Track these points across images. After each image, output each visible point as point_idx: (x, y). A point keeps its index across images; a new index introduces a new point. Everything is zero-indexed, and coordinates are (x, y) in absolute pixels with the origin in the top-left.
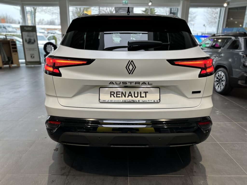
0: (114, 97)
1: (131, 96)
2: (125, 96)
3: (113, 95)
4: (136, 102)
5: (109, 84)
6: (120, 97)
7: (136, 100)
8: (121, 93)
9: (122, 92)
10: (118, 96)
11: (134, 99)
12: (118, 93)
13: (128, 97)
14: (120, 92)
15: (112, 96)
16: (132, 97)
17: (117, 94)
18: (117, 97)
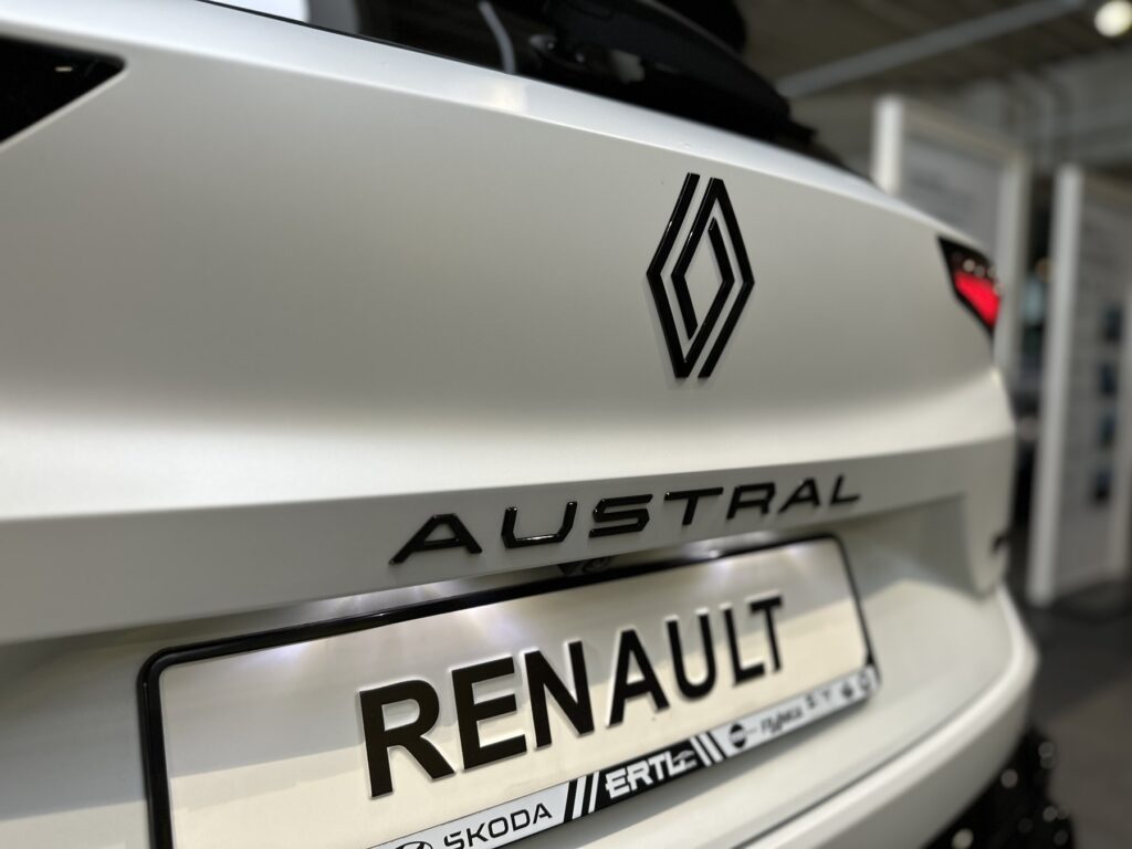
0: (436, 767)
1: (650, 686)
2: (582, 720)
3: (412, 739)
4: (717, 757)
5: (400, 558)
6: (515, 747)
7: (709, 735)
8: (518, 686)
9: (529, 657)
10: (491, 733)
11: (685, 719)
12: (483, 694)
13: (617, 716)
14: (504, 668)
15: (401, 762)
16: (661, 702)
17: (470, 716)
18: (476, 756)
